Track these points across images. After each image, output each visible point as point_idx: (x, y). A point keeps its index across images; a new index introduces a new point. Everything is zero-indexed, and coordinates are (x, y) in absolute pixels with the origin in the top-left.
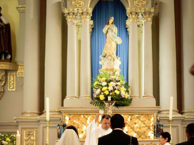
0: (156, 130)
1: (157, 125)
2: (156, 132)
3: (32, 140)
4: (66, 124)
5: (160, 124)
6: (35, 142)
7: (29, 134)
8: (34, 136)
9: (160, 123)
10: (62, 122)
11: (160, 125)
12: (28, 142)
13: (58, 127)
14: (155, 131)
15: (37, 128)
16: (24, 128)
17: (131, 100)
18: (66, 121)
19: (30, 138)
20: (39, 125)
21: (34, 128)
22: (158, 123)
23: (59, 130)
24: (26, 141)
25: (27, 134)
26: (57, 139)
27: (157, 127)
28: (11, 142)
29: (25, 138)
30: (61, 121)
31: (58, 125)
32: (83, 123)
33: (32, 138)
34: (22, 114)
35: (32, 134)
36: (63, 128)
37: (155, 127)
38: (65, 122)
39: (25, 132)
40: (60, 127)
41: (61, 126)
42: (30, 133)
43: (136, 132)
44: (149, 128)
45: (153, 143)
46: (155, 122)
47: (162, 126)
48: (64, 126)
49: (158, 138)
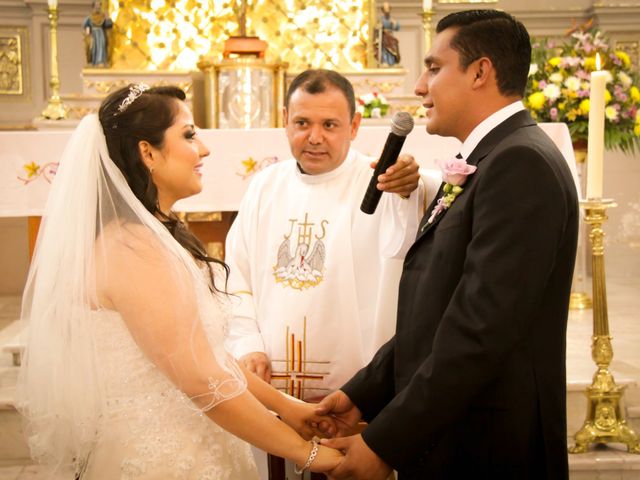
0: (379, 40)
1: (383, 28)
2: (380, 47)
3: (12, 62)
4: (110, 20)
5: (392, 24)
6: (20, 67)
7: (3, 44)
8: (16, 50)
9: (391, 20)
10: (98, 13)
11: (391, 27)
12: (1, 66)
13: (88, 29)
14: (377, 44)
15: (24, 27)
18: (110, 10)
19: (4, 55)
20: (30, 18)
21: (16, 27)
22: (385, 20)
23: (92, 40)
26: (86, 68)
27: (383, 33)
30: (94, 11)
31: (88, 24)
33: (12, 55)
35: (11, 44)
36: (102, 32)
37: (376, 32)
38: (108, 14)
40: (94, 29)
41: (95, 25)
42: (4, 41)
43: (316, 46)
44: (355, 34)
45: (373, 80)
46: (373, 15)
47: (397, 29)
48: (107, 26)
49: (385, 65)
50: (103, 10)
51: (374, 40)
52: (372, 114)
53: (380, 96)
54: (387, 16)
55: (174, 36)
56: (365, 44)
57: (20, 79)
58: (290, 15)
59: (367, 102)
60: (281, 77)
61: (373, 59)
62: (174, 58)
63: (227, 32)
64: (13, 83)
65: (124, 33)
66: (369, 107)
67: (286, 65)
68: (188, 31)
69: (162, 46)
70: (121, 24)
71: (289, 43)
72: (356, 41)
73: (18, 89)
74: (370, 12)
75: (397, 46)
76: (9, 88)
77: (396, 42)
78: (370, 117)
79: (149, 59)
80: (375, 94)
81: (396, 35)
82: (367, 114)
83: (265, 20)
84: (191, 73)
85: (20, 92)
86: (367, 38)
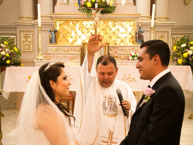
0: (137, 36)
1: (139, 32)
3: (29, 41)
4: (56, 30)
5: (141, 31)
6: (31, 43)
7: (26, 37)
8: (30, 38)
9: (141, 29)
10: (53, 28)
12: (26, 43)
13: (50, 32)
14: (137, 37)
15: (33, 31)
16: (22, 31)
17: (115, 7)
18: (57, 26)
19: (27, 40)
20: (34, 28)
21: (30, 31)
22: (139, 30)
23: (51, 36)
24: (23, 42)
25: (24, 36)
26: (49, 44)
27: (139, 33)
28: (8, 45)
29: (23, 39)
30: (52, 27)
32: (72, 29)
33: (29, 40)
34: (20, 18)
35: (29, 36)
36: (54, 33)
37: (136, 33)
38: (56, 28)
39: (22, 34)
40: (52, 32)
42: (27, 35)
43: (118, 37)
44: (130, 34)
45: (135, 48)
46: (136, 28)
47: (143, 32)
48: (55, 32)
49: (139, 43)
50: (55, 27)
51: (136, 36)
52: (134, 59)
53: (137, 53)
54: (140, 28)
55: (76, 34)
56: (133, 37)
57: (31, 46)
58: (111, 28)
59: (133, 55)
60: (107, 47)
61: (135, 42)
62: (75, 41)
63: (91, 33)
64: (29, 48)
65: (61, 34)
66: (133, 57)
67: (109, 44)
68: (79, 33)
69: (72, 37)
70: (60, 31)
71: (110, 36)
72: (130, 36)
73: (31, 50)
74: (135, 27)
75: (143, 38)
76: (28, 50)
77: (143, 36)
78: (134, 60)
79: (68, 41)
80: (135, 53)
81: (142, 34)
82: (133, 59)
83: (103, 29)
84: (80, 46)
85: (31, 51)
86: (134, 35)
